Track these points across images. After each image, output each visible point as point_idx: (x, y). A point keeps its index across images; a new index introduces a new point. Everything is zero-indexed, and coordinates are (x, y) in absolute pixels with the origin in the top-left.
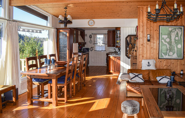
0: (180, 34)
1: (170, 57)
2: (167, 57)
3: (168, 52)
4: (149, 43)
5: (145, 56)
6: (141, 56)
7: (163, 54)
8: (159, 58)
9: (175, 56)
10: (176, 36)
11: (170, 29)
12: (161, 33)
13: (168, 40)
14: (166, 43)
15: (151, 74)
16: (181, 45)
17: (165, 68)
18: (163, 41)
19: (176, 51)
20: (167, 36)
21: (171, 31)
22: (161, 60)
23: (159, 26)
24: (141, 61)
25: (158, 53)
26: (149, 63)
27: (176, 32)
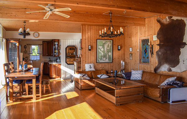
0: (110, 45)
1: (104, 62)
2: (102, 61)
3: (103, 58)
4: (90, 51)
5: (87, 61)
6: (84, 61)
7: (99, 60)
8: (97, 62)
9: (107, 61)
10: (108, 47)
11: (104, 42)
12: (98, 45)
13: (102, 50)
14: (101, 52)
15: (93, 73)
16: (111, 53)
17: (101, 69)
18: (99, 50)
19: (108, 57)
20: (101, 47)
21: (104, 43)
22: (98, 64)
23: (97, 40)
24: (85, 65)
25: (96, 59)
26: (90, 66)
27: (107, 44)
